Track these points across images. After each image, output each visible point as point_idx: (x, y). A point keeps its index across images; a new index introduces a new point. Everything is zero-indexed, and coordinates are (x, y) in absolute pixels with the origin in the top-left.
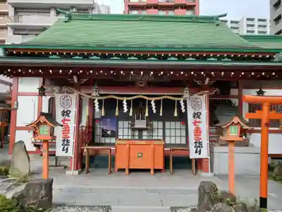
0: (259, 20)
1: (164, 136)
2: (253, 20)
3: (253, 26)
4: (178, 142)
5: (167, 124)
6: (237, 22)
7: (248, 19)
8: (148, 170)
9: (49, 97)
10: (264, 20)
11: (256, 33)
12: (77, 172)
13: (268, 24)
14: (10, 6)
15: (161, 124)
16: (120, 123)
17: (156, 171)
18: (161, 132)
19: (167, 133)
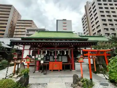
2: (80, 33)
4: (65, 61)
5: (63, 57)
8: (58, 70)
10: (82, 33)
12: (38, 71)
15: (61, 57)
16: (51, 57)
17: (60, 70)
18: (61, 59)
19: (63, 59)
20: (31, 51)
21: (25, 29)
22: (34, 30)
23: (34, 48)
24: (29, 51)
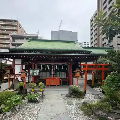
0: (87, 43)
1: (60, 76)
2: (85, 43)
3: (85, 44)
4: (64, 78)
5: (61, 72)
6: (81, 43)
7: (84, 42)
9: (25, 65)
10: (89, 43)
11: (86, 47)
13: (90, 44)
14: (10, 36)
15: (59, 72)
16: (47, 73)
19: (61, 75)
20: (24, 66)
21: (8, 35)
22: (21, 38)
23: (27, 63)
24: (21, 65)
